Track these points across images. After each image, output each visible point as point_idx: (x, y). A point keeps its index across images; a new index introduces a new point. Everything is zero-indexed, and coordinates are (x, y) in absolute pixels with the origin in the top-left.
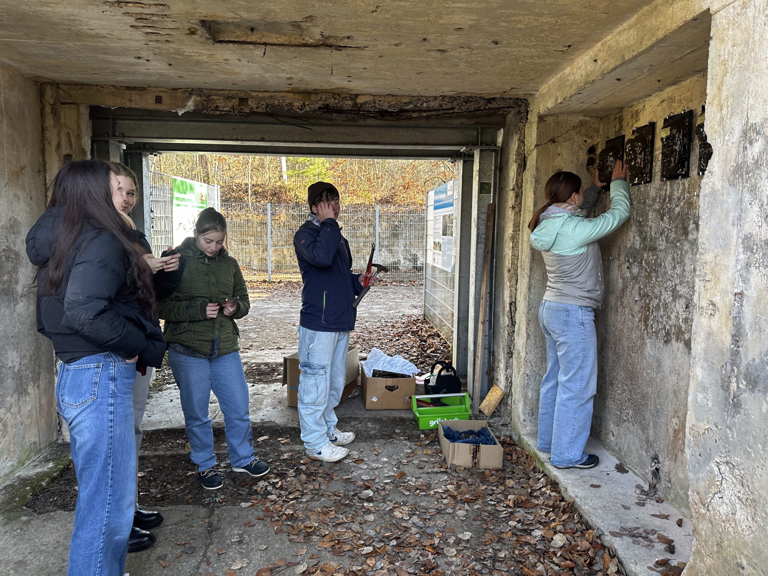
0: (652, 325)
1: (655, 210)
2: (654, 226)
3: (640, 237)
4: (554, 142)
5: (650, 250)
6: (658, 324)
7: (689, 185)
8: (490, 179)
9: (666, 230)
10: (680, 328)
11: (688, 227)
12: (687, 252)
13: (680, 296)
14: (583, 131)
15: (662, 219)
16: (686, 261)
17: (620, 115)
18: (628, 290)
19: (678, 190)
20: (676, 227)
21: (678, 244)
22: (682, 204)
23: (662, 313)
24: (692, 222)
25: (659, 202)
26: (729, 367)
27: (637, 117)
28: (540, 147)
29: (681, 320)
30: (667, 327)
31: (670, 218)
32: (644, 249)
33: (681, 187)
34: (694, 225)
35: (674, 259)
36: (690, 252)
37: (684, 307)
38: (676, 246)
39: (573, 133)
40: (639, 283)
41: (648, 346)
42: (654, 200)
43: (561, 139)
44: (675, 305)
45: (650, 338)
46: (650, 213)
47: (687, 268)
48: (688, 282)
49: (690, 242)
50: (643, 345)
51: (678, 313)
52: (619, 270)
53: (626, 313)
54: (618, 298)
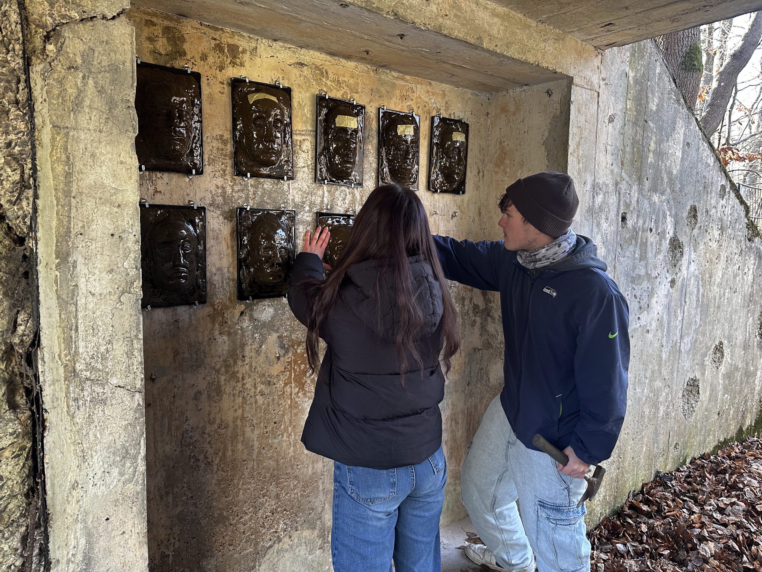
40: (277, 331)
52: (213, 322)
53: (248, 386)
54: (218, 371)
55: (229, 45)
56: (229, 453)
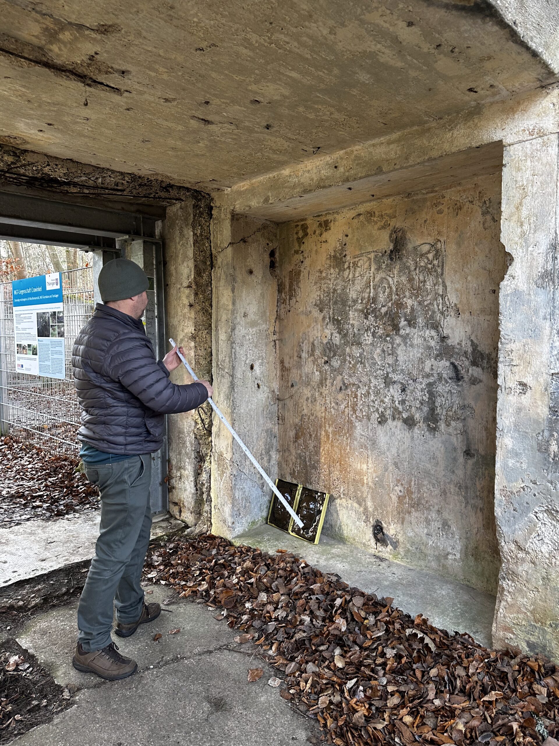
0: (361, 410)
1: (356, 310)
2: (356, 323)
3: (340, 333)
4: (245, 242)
5: (352, 345)
6: (369, 408)
7: (397, 289)
8: (153, 275)
9: (371, 327)
10: (396, 409)
11: (398, 325)
12: (399, 345)
13: (395, 382)
14: (266, 234)
15: (366, 318)
16: (399, 352)
17: (303, 223)
18: (328, 381)
19: (384, 292)
20: (384, 324)
21: (388, 339)
22: (390, 304)
23: (372, 397)
24: (403, 319)
25: (361, 303)
26: (546, 434)
27: (326, 226)
28: (235, 246)
29: (397, 402)
30: (381, 409)
31: (376, 317)
32: (346, 343)
33: (387, 290)
34: (406, 322)
35: (383, 351)
36: (402, 345)
37: (400, 391)
38: (387, 341)
39: (258, 234)
40: (341, 375)
41: (358, 428)
42: (355, 301)
43: (250, 240)
44: (389, 391)
45: (359, 421)
46: (350, 312)
47: (401, 358)
48: (402, 370)
49: (401, 336)
50: (351, 428)
51: (393, 397)
52: (314, 364)
53: (328, 402)
54: (315, 390)
55: (324, 221)
56: (319, 434)
